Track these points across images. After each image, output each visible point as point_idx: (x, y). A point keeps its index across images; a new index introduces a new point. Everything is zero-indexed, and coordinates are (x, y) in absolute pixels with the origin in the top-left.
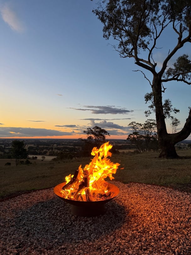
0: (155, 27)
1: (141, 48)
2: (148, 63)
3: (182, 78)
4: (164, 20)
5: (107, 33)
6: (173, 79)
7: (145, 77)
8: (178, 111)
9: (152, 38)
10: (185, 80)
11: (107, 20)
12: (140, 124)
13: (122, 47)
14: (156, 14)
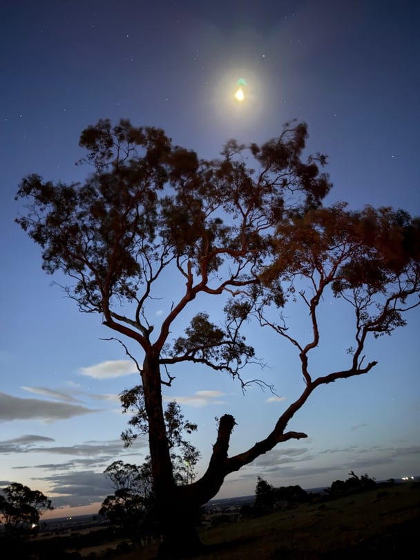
0: (148, 261)
1: (124, 296)
2: (136, 325)
3: (204, 357)
4: (165, 254)
5: (52, 263)
6: (186, 358)
7: (127, 353)
8: (194, 427)
9: (143, 280)
10: (209, 361)
11: (49, 241)
12: (134, 467)
13: (84, 291)
14: (151, 241)
